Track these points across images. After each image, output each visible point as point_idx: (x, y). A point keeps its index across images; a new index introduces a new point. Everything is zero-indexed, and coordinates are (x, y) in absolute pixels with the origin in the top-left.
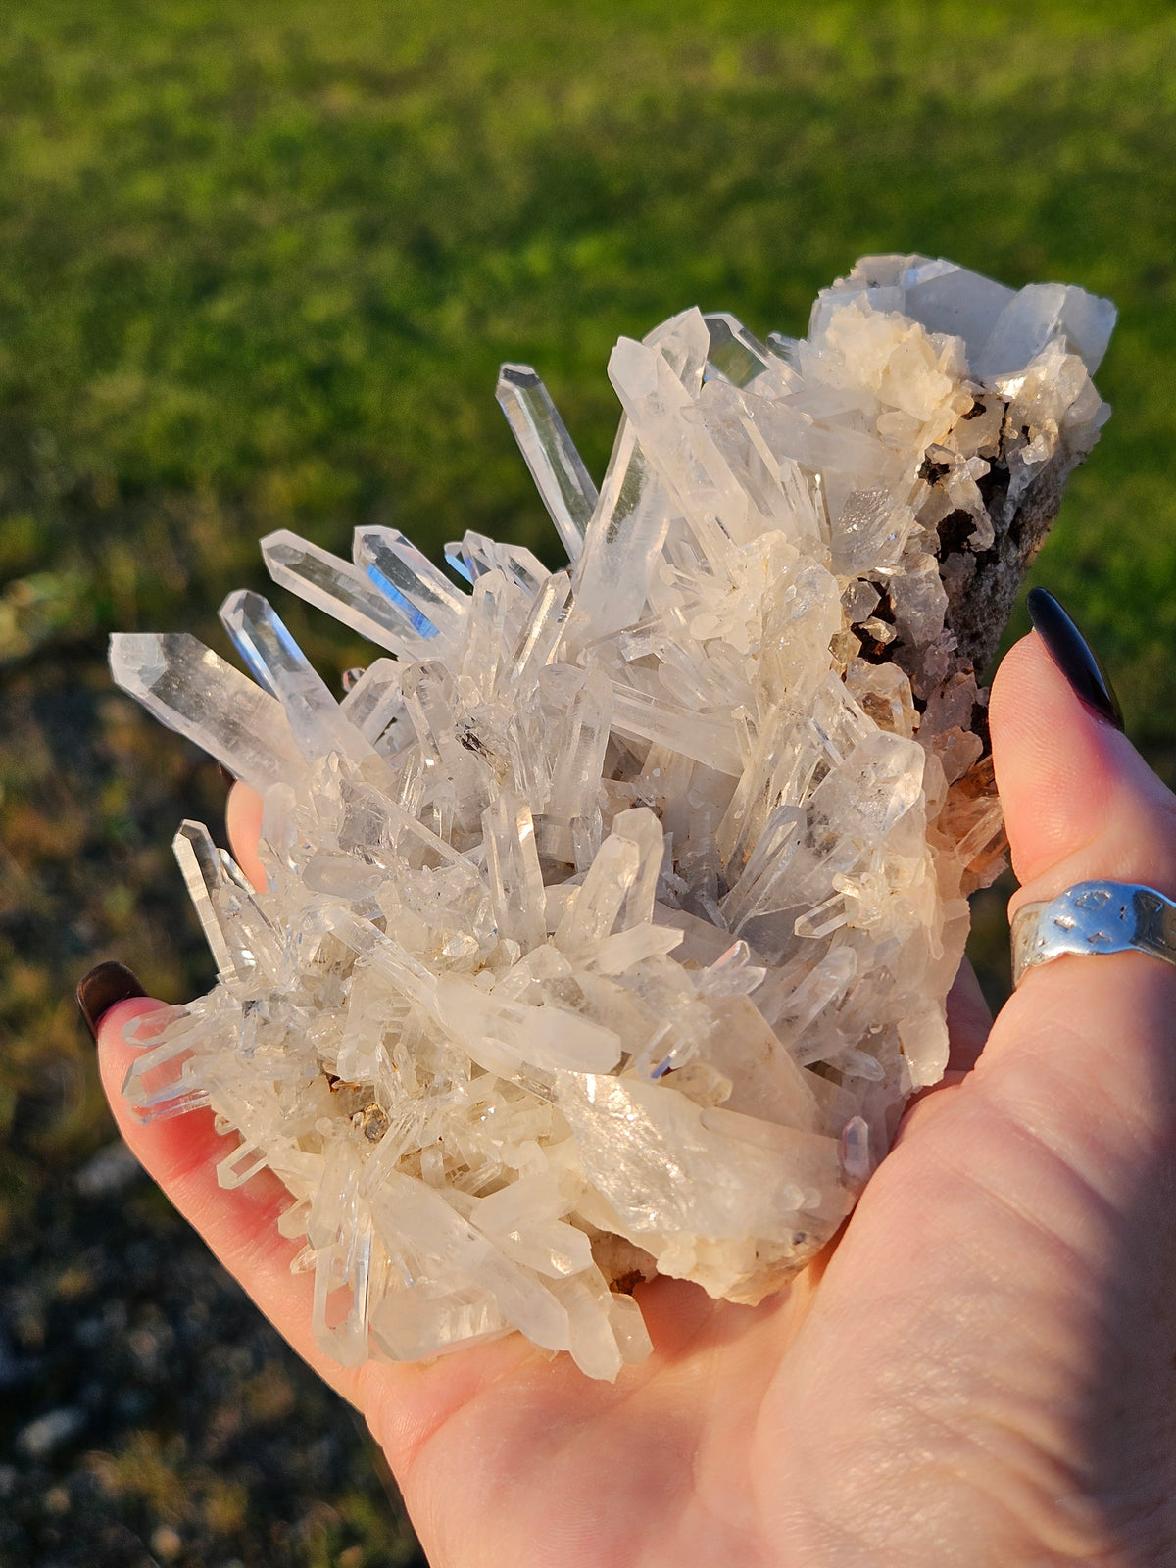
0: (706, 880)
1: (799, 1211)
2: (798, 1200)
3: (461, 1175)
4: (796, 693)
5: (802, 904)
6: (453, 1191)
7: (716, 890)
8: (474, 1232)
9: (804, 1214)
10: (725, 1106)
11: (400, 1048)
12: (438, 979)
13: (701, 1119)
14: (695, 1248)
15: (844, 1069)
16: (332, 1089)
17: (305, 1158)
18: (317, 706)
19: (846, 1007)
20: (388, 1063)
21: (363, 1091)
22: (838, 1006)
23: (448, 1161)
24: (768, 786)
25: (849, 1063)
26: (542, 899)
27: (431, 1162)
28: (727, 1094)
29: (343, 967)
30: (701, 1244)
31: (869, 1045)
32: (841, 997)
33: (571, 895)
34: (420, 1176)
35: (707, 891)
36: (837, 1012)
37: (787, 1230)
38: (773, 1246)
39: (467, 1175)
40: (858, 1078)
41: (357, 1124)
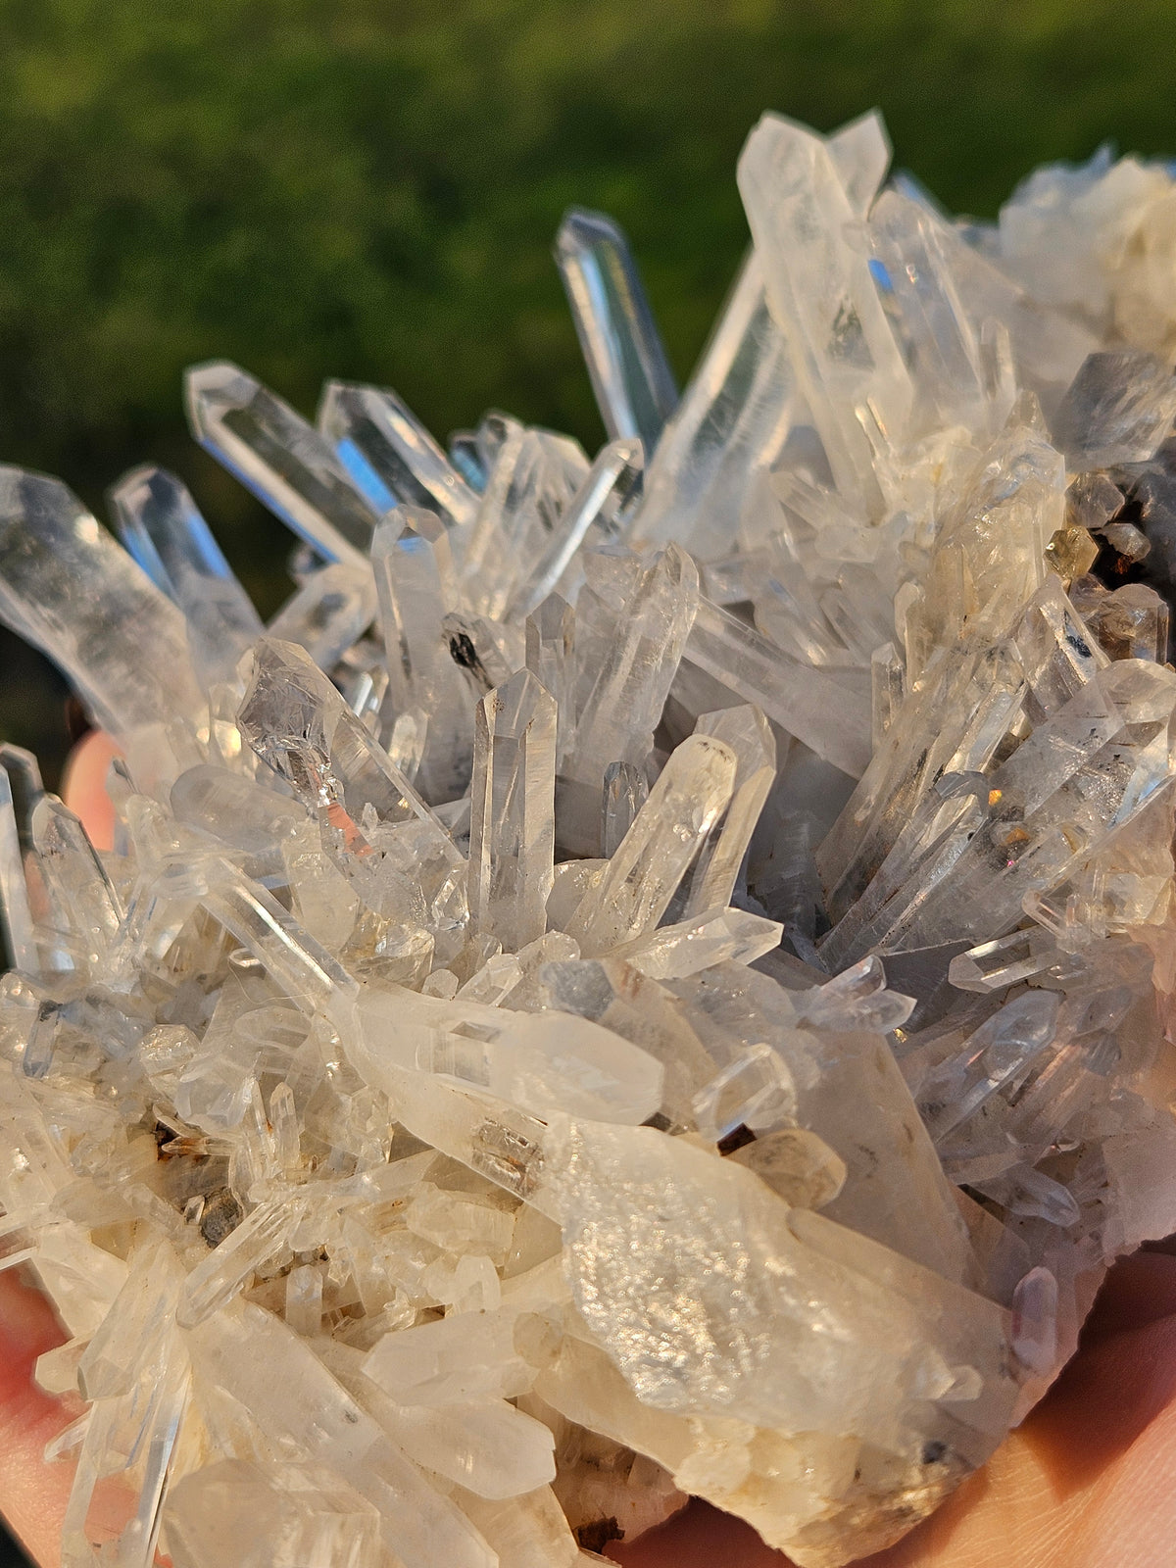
0: (798, 909)
1: (936, 1404)
2: (943, 1382)
3: (346, 1324)
4: (985, 619)
5: (960, 940)
6: (331, 1344)
7: (813, 926)
8: (355, 1410)
9: (946, 1412)
10: (827, 1211)
11: (282, 1091)
12: (362, 987)
13: (789, 1220)
14: (753, 1446)
15: (1010, 1203)
16: (161, 1155)
17: (101, 1261)
18: (235, 623)
19: (1027, 1098)
20: (259, 1116)
21: (209, 1164)
22: (1014, 1096)
23: (330, 1293)
24: (921, 764)
25: (1022, 1194)
26: (547, 877)
27: (304, 1286)
28: (831, 1195)
29: (208, 982)
30: (763, 1442)
31: (1056, 1168)
32: (1017, 1085)
33: (597, 875)
34: (280, 1313)
35: (799, 924)
36: (1010, 1108)
37: (914, 1435)
38: (888, 1462)
39: (358, 1325)
40: (1034, 1219)
41: (192, 1215)
